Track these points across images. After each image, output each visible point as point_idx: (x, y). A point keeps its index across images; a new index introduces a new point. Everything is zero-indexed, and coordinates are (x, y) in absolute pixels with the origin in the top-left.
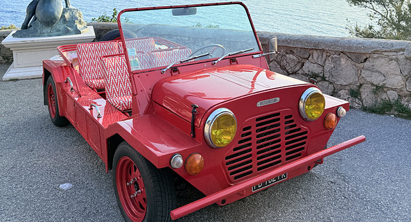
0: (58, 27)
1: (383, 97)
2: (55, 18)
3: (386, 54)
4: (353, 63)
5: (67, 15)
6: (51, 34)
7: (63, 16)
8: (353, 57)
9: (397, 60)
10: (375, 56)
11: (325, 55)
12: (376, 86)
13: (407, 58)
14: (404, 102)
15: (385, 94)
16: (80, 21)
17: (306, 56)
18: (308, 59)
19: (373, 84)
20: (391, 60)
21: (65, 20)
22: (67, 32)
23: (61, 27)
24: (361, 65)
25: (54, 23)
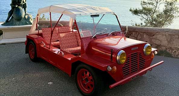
0: (22, 21)
1: (160, 49)
2: (22, 18)
3: (161, 33)
4: (149, 36)
5: (26, 17)
6: (20, 24)
7: (25, 17)
8: (149, 34)
9: (165, 35)
10: (157, 34)
11: (137, 34)
12: (157, 45)
13: (169, 35)
14: (168, 51)
15: (161, 48)
16: (32, 19)
17: (130, 34)
18: (130, 35)
19: (156, 44)
20: (163, 35)
21: (25, 18)
22: (26, 24)
23: (24, 21)
24: (152, 37)
25: (21, 20)
